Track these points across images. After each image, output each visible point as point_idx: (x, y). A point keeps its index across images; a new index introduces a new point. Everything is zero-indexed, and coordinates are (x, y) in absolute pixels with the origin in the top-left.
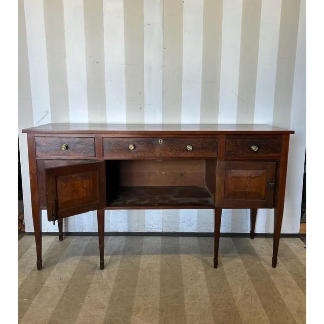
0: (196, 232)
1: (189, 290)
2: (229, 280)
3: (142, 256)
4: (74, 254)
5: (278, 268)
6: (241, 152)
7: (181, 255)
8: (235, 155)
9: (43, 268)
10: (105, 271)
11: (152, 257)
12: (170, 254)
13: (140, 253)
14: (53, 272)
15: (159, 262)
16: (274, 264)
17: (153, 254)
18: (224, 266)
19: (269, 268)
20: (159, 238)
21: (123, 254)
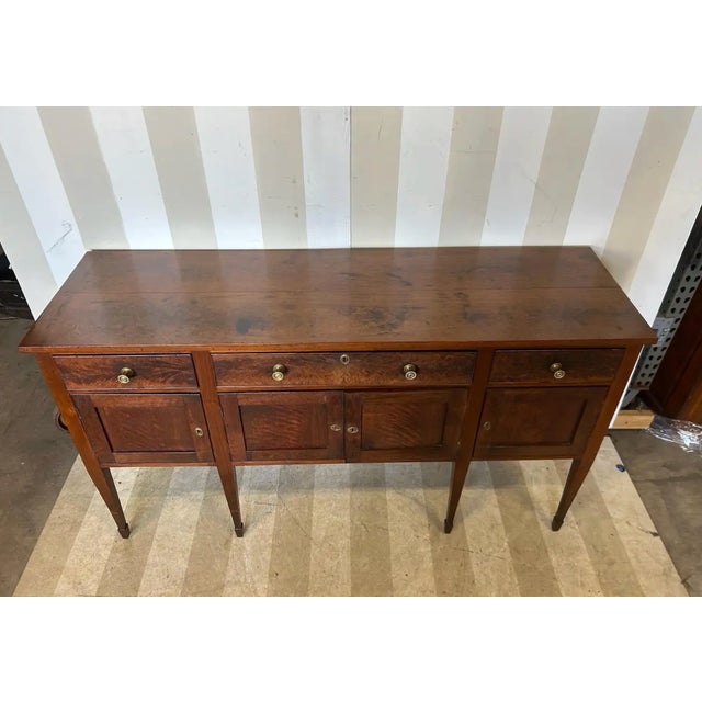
5: (563, 530)
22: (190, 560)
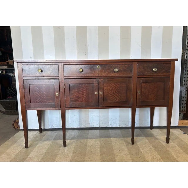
0: (119, 126)
1: (118, 157)
2: (142, 151)
3: (88, 139)
4: (48, 140)
5: (170, 144)
6: (146, 73)
7: (111, 138)
8: (143, 74)
9: (29, 147)
10: (66, 148)
11: (94, 140)
12: (105, 138)
13: (87, 138)
14: (35, 149)
15: (99, 142)
16: (168, 141)
17: (95, 138)
18: (137, 143)
19: (165, 144)
20: (98, 131)
21: (77, 139)
22: (47, 150)
